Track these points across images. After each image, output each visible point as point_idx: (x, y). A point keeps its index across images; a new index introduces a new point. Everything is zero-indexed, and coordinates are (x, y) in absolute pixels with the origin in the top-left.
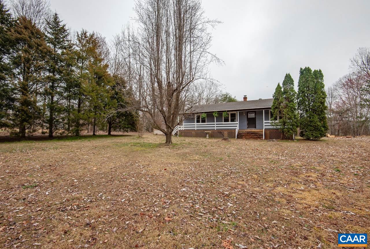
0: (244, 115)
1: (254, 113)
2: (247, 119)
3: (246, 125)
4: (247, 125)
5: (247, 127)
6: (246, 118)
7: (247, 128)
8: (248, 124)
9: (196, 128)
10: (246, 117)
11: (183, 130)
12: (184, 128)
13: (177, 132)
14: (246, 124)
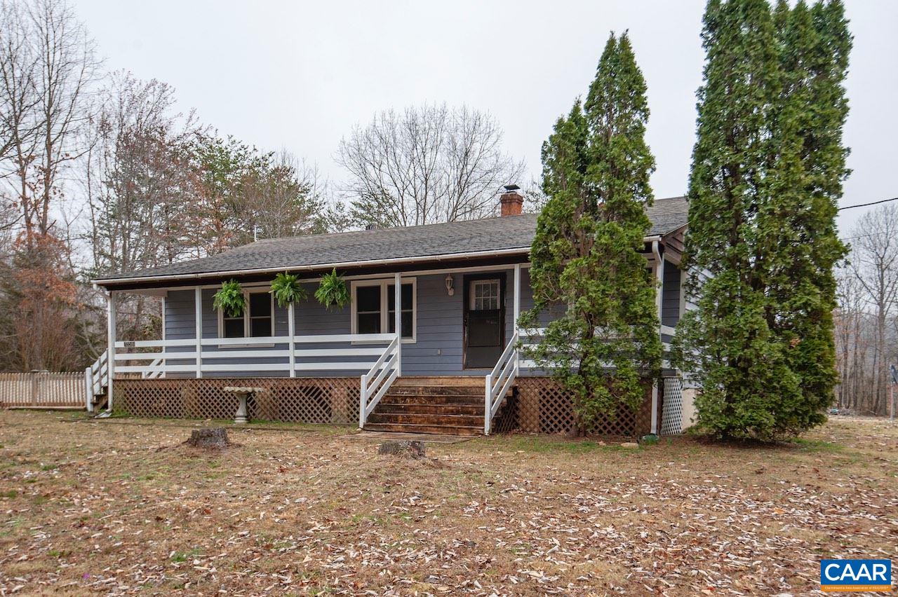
0: (451, 293)
1: (498, 282)
2: (465, 318)
3: (461, 351)
4: (465, 350)
5: (461, 359)
6: (461, 313)
7: (461, 368)
8: (469, 346)
9: (199, 369)
10: (461, 305)
11: (163, 376)
12: (165, 368)
13: (106, 389)
14: (461, 344)
